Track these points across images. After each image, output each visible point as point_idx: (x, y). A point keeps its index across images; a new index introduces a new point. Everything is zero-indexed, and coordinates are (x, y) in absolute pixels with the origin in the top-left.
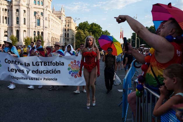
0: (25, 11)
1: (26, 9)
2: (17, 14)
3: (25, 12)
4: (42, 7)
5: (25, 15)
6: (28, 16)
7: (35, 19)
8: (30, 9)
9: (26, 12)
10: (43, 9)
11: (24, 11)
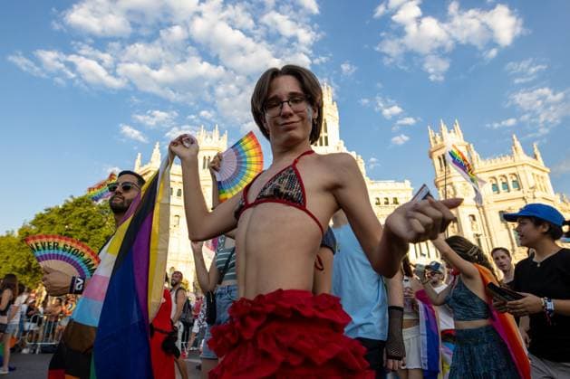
0: (473, 216)
1: (475, 212)
2: (456, 229)
3: (474, 219)
4: (519, 194)
5: (474, 227)
6: (486, 228)
7: (506, 231)
8: (486, 209)
9: (477, 218)
10: (523, 198)
11: (471, 218)
